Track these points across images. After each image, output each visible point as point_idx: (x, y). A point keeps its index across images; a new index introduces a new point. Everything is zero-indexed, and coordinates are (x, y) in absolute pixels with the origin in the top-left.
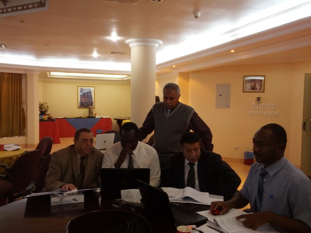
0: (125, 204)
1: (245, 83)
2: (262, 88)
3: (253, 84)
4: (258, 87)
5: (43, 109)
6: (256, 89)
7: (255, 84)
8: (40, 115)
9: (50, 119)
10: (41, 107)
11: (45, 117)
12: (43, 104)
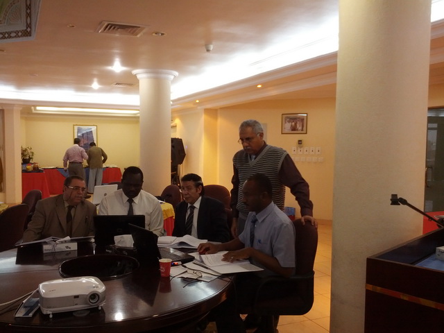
0: (117, 249)
1: (284, 123)
2: (305, 128)
3: (293, 123)
4: (299, 127)
5: (26, 156)
6: (297, 130)
7: (296, 124)
8: (22, 164)
9: (36, 169)
10: (24, 153)
11: (30, 167)
12: (26, 150)
